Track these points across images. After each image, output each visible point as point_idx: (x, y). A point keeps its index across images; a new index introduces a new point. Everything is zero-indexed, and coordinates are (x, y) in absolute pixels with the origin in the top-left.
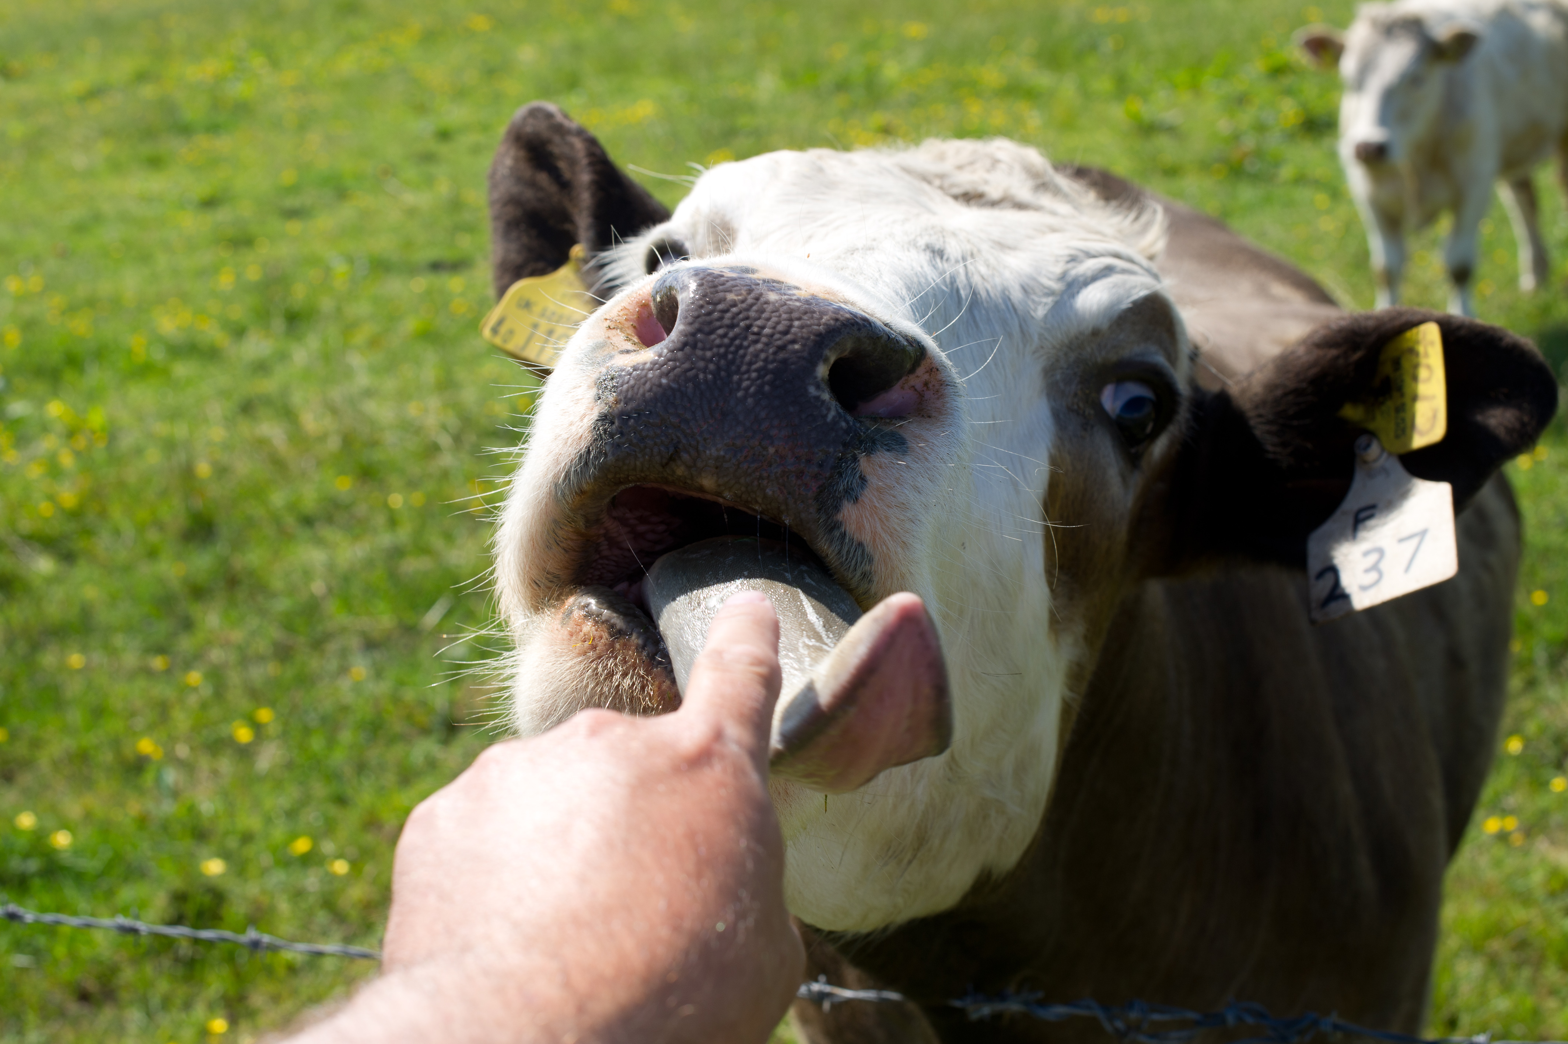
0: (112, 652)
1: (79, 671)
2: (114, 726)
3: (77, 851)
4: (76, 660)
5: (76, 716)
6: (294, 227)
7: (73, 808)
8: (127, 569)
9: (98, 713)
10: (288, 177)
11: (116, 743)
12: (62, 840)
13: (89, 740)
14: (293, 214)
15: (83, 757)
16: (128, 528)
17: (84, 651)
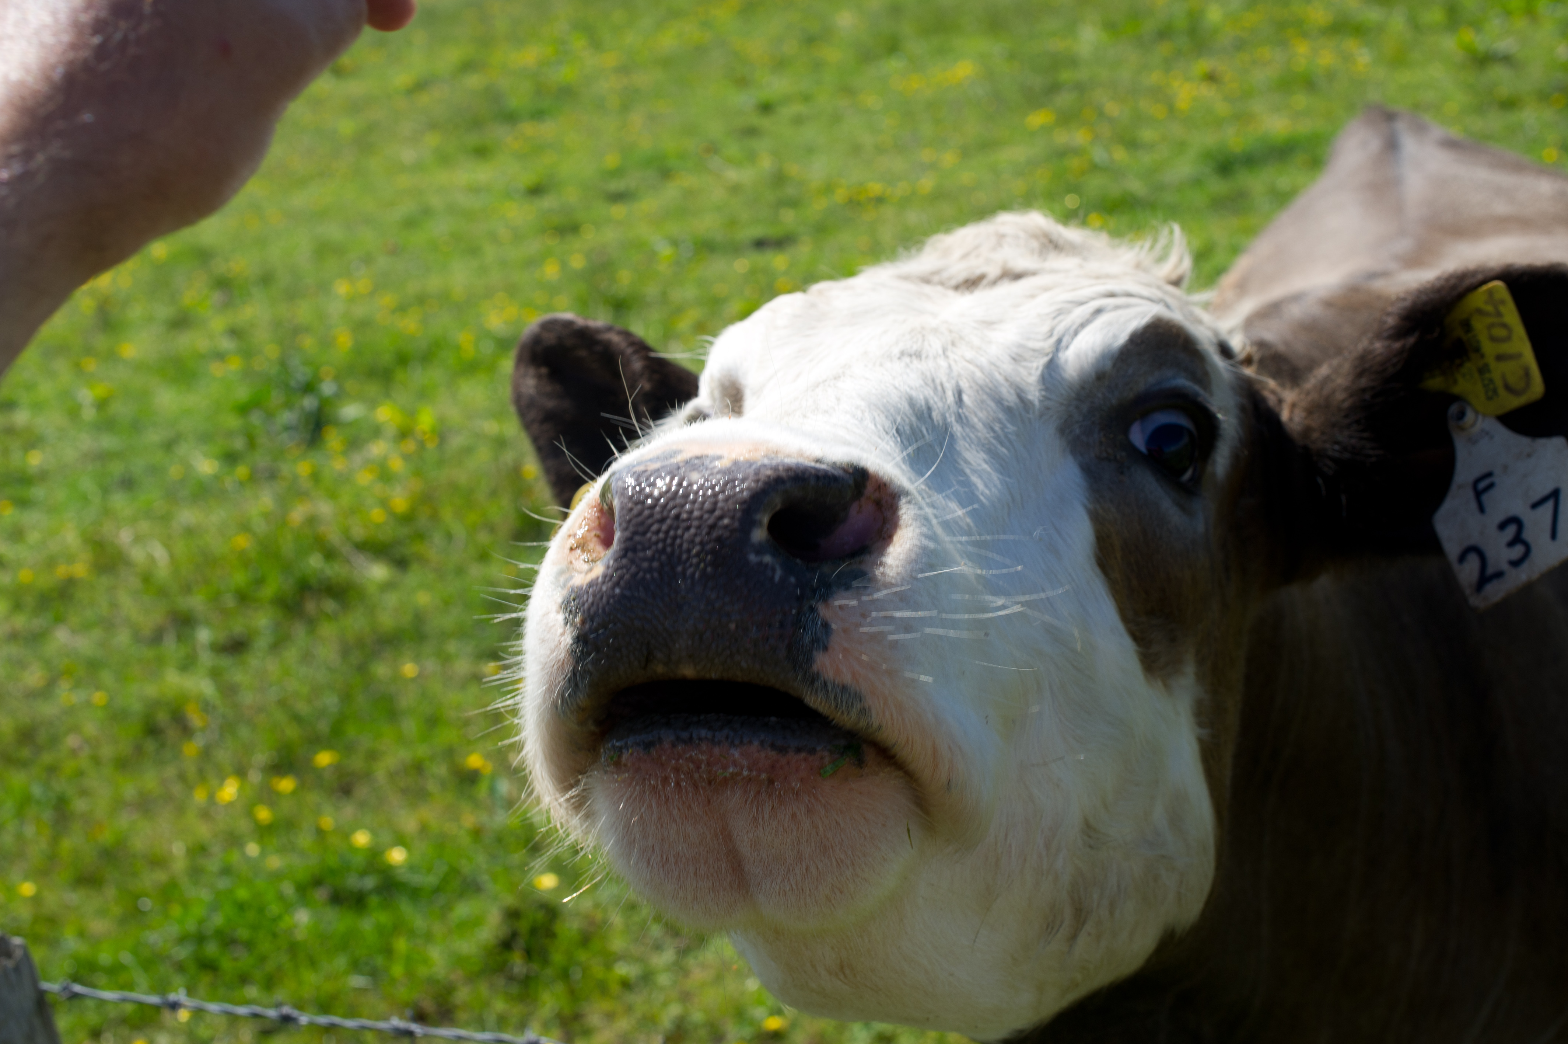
0: (446, 659)
1: (413, 680)
2: (447, 736)
3: (412, 867)
4: (409, 669)
5: (411, 726)
6: (618, 211)
7: (409, 822)
8: (460, 571)
9: (433, 722)
10: (612, 160)
11: (450, 753)
12: (397, 856)
13: (421, 751)
14: (618, 197)
15: (418, 768)
16: (459, 530)
17: (417, 659)
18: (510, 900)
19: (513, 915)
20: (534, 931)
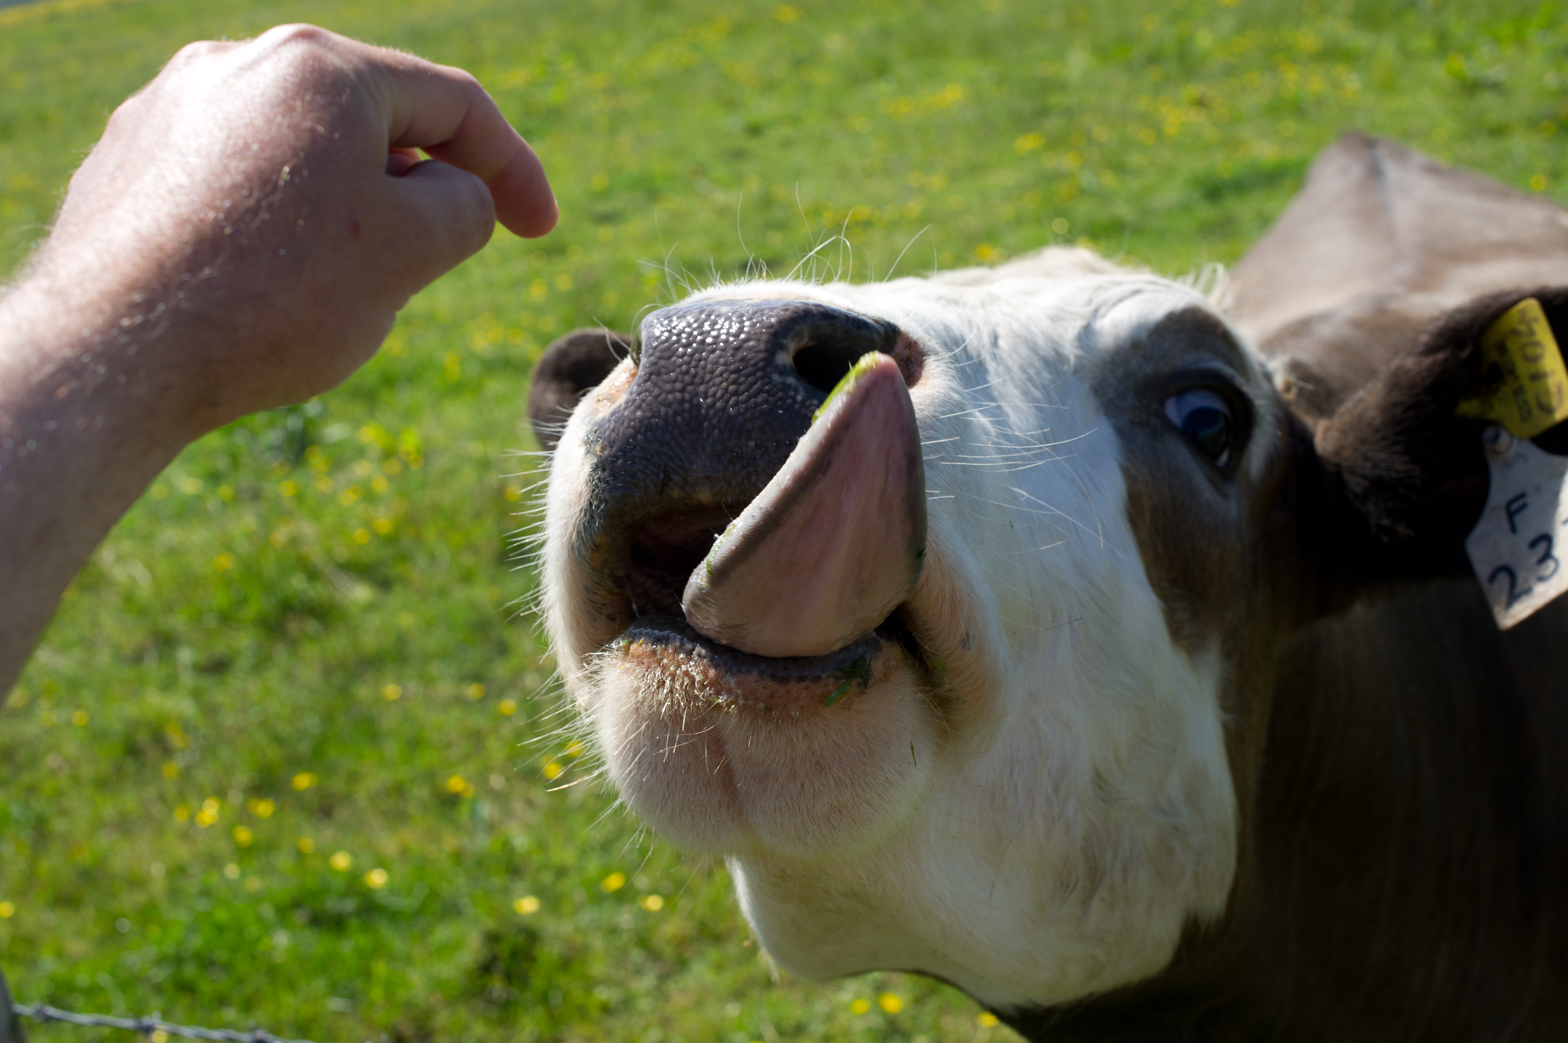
0: (428, 681)
1: (395, 702)
2: (428, 758)
3: (393, 890)
4: (391, 691)
5: (392, 748)
6: (605, 232)
7: (390, 844)
8: (443, 593)
9: (414, 744)
10: (599, 182)
11: (431, 777)
12: (377, 878)
13: (403, 773)
14: (606, 219)
15: (399, 790)
16: (444, 553)
17: (399, 681)
18: (490, 924)
19: (493, 938)
20: (514, 955)
